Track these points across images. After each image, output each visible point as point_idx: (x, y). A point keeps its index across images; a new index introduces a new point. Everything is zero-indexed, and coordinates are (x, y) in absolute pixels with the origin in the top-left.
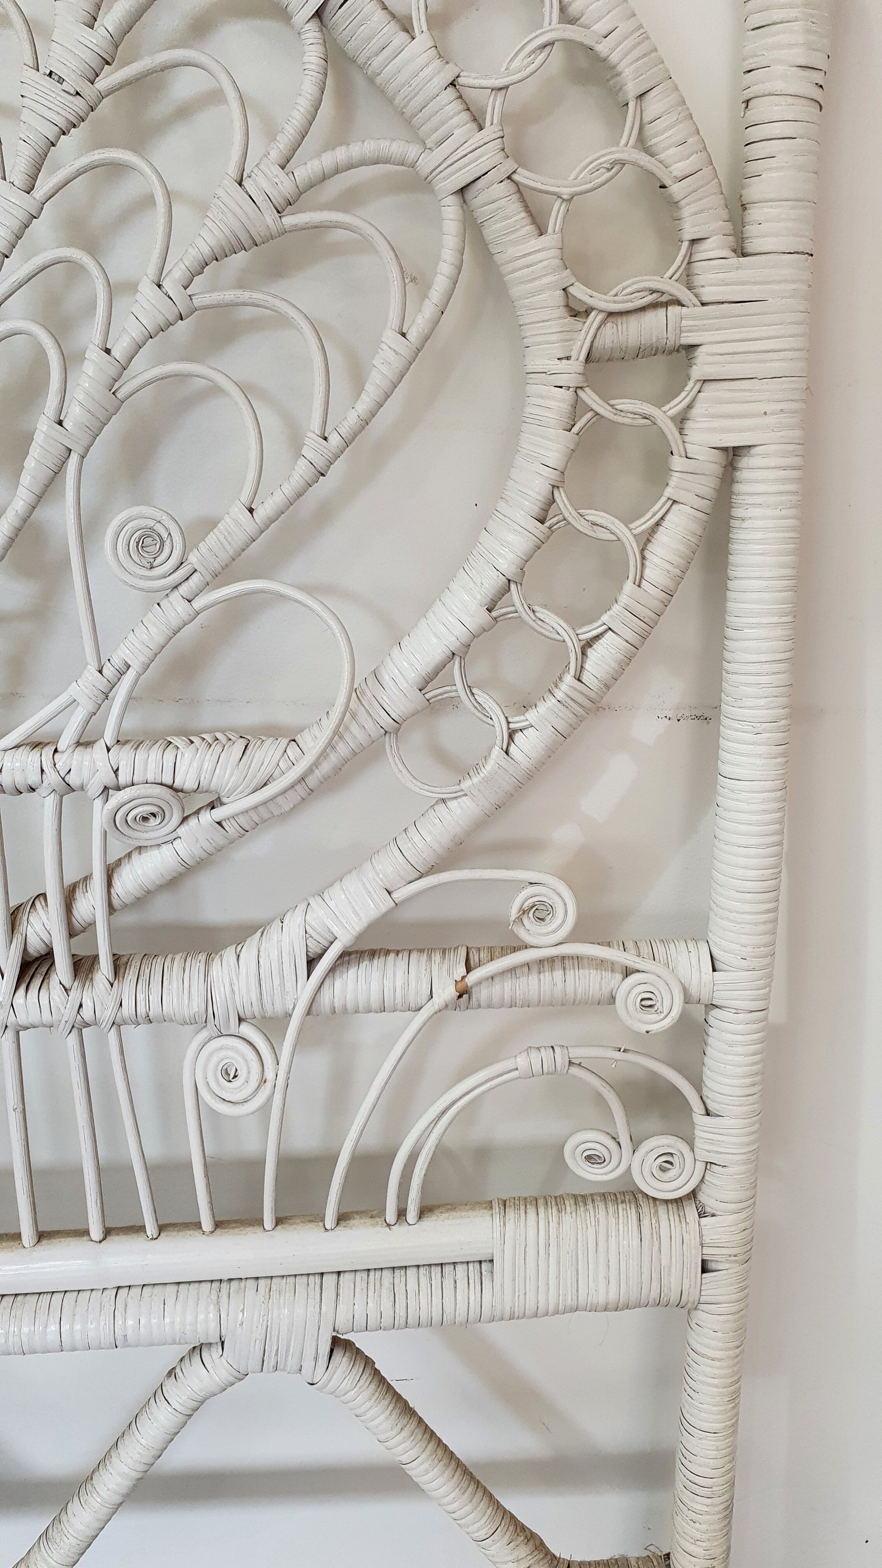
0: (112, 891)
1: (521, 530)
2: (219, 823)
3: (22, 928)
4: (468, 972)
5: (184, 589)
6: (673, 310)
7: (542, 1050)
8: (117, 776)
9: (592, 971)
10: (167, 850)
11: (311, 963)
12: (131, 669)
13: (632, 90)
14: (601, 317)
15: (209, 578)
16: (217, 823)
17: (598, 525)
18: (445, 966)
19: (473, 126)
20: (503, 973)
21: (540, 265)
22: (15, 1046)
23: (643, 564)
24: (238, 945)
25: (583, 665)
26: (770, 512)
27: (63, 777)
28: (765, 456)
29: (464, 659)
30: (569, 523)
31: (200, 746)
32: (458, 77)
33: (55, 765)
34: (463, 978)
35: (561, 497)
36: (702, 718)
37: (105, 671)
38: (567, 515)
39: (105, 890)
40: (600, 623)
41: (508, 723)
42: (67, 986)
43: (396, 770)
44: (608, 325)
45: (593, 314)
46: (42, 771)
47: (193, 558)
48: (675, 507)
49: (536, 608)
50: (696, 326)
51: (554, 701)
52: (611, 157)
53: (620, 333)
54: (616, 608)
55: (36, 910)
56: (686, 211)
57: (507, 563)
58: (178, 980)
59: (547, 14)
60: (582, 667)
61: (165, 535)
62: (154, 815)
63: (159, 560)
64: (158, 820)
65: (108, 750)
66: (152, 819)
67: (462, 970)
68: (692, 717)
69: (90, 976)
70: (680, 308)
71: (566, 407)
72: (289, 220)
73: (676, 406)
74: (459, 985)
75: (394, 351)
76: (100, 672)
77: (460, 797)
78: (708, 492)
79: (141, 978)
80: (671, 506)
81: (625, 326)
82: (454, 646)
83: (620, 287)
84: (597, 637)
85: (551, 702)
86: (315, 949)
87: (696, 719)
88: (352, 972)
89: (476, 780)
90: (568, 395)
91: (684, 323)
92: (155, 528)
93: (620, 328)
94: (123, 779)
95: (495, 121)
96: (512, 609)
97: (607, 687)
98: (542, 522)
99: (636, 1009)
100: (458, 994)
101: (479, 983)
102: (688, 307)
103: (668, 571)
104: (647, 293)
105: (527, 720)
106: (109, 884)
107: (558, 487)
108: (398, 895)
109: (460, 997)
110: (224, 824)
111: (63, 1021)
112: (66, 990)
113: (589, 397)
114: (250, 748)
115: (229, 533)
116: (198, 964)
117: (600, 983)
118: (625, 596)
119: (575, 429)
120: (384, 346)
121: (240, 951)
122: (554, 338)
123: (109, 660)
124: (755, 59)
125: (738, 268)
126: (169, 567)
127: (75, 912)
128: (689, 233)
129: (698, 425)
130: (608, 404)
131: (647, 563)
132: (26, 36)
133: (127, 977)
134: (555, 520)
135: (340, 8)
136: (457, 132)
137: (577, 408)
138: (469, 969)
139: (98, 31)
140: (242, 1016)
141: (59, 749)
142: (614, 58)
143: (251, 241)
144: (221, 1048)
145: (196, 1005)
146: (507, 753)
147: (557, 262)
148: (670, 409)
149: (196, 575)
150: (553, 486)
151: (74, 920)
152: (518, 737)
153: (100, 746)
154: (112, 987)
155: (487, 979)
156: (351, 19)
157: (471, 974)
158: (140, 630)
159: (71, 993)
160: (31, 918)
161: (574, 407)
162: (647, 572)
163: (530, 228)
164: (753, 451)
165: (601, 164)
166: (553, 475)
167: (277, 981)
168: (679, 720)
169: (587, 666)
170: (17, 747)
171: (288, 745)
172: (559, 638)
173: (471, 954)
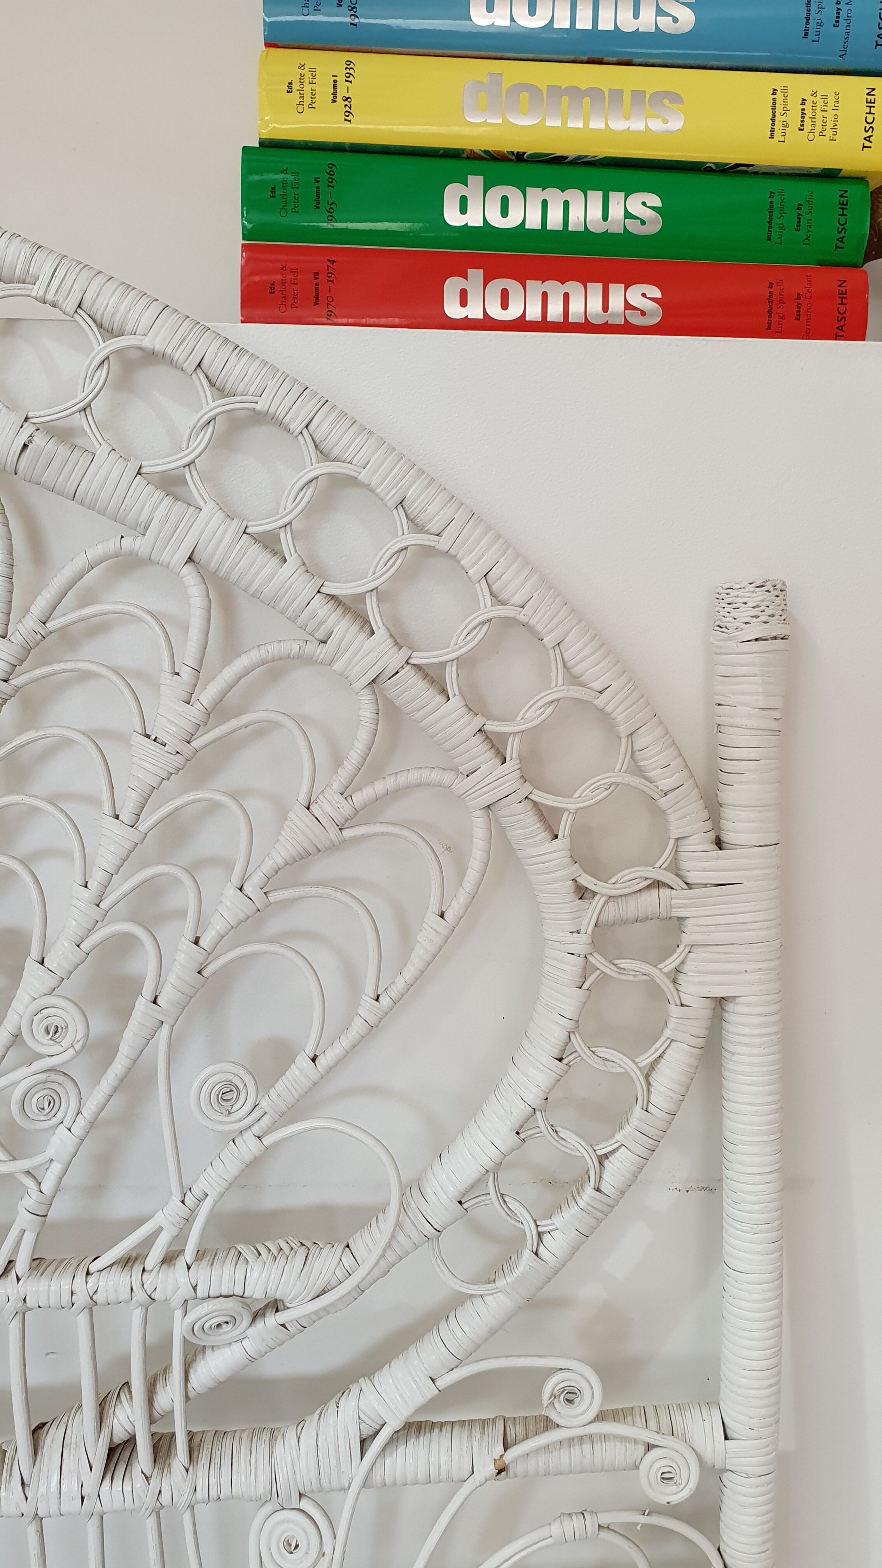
0: (189, 1385)
1: (544, 1068)
2: (283, 1325)
3: (108, 1421)
4: (505, 1451)
5: (256, 1129)
6: (665, 892)
7: (574, 1517)
8: (196, 1293)
9: (617, 1444)
10: (237, 1347)
11: (364, 1443)
12: (208, 1198)
13: (624, 729)
14: (603, 899)
15: (277, 1118)
16: (281, 1325)
17: (609, 1060)
18: (485, 1444)
19: (498, 761)
20: (537, 1451)
21: (554, 863)
22: (99, 1530)
23: (649, 1090)
24: (298, 1425)
25: (602, 1176)
26: (755, 1051)
27: (149, 1294)
28: (749, 1005)
29: (497, 1173)
30: (582, 1059)
31: (267, 1259)
32: (484, 725)
33: (143, 1285)
34: (501, 1456)
35: (577, 1041)
36: (708, 1189)
37: (187, 1201)
38: (582, 1055)
39: (183, 1384)
40: (614, 1140)
41: (537, 1226)
42: (148, 1475)
43: (438, 1270)
44: (611, 903)
45: (598, 897)
46: (132, 1289)
47: (264, 1104)
48: (673, 1043)
49: (558, 1129)
50: (684, 904)
51: (577, 1208)
52: (608, 780)
53: (621, 909)
54: (628, 1129)
55: (121, 1402)
56: (672, 818)
57: (533, 1097)
58: (245, 1463)
59: (554, 678)
60: (600, 1177)
61: (241, 1086)
62: (227, 1323)
63: (235, 1108)
64: (230, 1325)
65: (189, 1268)
66: (225, 1325)
67: (501, 1448)
68: (699, 1189)
69: (168, 1461)
70: (670, 890)
71: (578, 970)
72: (347, 833)
73: (669, 965)
74: (498, 1463)
75: (435, 930)
76: (183, 1202)
77: (496, 1293)
78: (702, 1032)
79: (212, 1464)
80: (670, 1042)
81: (624, 904)
82: (489, 1165)
83: (619, 875)
84: (613, 1152)
85: (575, 1209)
86: (367, 1432)
87: (703, 1190)
88: (401, 1449)
89: (509, 1279)
90: (581, 960)
91: (674, 901)
92: (233, 1081)
93: (620, 905)
94: (200, 1293)
95: (514, 757)
96: (538, 1130)
97: (623, 1193)
98: (560, 1060)
99: (657, 1483)
100: (497, 1471)
101: (516, 1460)
102: (677, 890)
103: (671, 1098)
104: (642, 880)
105: (553, 1224)
106: (187, 1379)
107: (574, 1032)
108: (442, 1383)
109: (498, 1474)
110: (287, 1325)
111: (144, 1508)
112: (147, 1478)
113: (597, 960)
114: (310, 1257)
115: (295, 1081)
116: (263, 1446)
117: (625, 1455)
118: (635, 1120)
119: (585, 986)
120: (424, 925)
121: (300, 1433)
122: (566, 916)
123: (190, 1189)
124: (723, 698)
125: (717, 859)
126: (244, 1113)
127: (156, 1405)
128: (675, 833)
129: (689, 979)
130: (613, 963)
131: (652, 1089)
132: (136, 711)
133: (201, 1461)
134: (572, 1056)
135: (389, 679)
136: (483, 766)
137: (587, 970)
138: (506, 1448)
139: (194, 705)
140: (302, 1492)
141: (146, 1269)
142: (609, 709)
143: (316, 851)
144: (283, 1521)
145: (262, 1487)
146: (536, 1254)
147: (568, 860)
148: (666, 966)
149: (266, 1116)
150: (569, 1033)
151: (154, 1411)
152: (546, 1238)
153: (181, 1263)
154: (187, 1472)
155: (523, 1456)
156: (399, 687)
157: (509, 1451)
158: (217, 1163)
159: (151, 1482)
160: (116, 1410)
161: (585, 969)
162: (653, 1098)
163: (545, 835)
164: (737, 1000)
165: (600, 785)
166: (569, 1025)
167: (333, 1462)
168: (687, 1191)
169: (604, 1177)
170: (112, 1265)
171: (343, 1252)
172: (580, 1154)
173: (507, 1429)
